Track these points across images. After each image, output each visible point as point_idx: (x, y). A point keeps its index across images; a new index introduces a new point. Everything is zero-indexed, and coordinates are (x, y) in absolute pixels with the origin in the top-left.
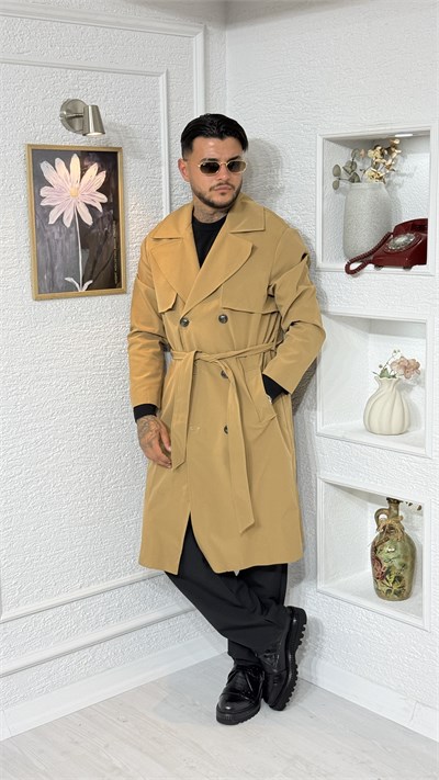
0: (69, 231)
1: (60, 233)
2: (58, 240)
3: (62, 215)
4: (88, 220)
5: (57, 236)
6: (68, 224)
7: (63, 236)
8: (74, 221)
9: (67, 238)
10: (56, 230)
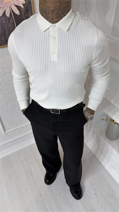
0: (9, 19)
1: (5, 20)
2: (5, 23)
3: (5, 11)
4: (17, 12)
5: (4, 21)
6: (8, 15)
7: (7, 21)
8: (11, 14)
9: (9, 22)
10: (3, 19)
